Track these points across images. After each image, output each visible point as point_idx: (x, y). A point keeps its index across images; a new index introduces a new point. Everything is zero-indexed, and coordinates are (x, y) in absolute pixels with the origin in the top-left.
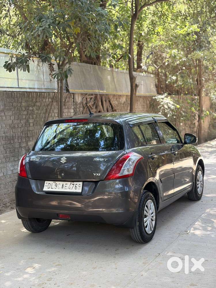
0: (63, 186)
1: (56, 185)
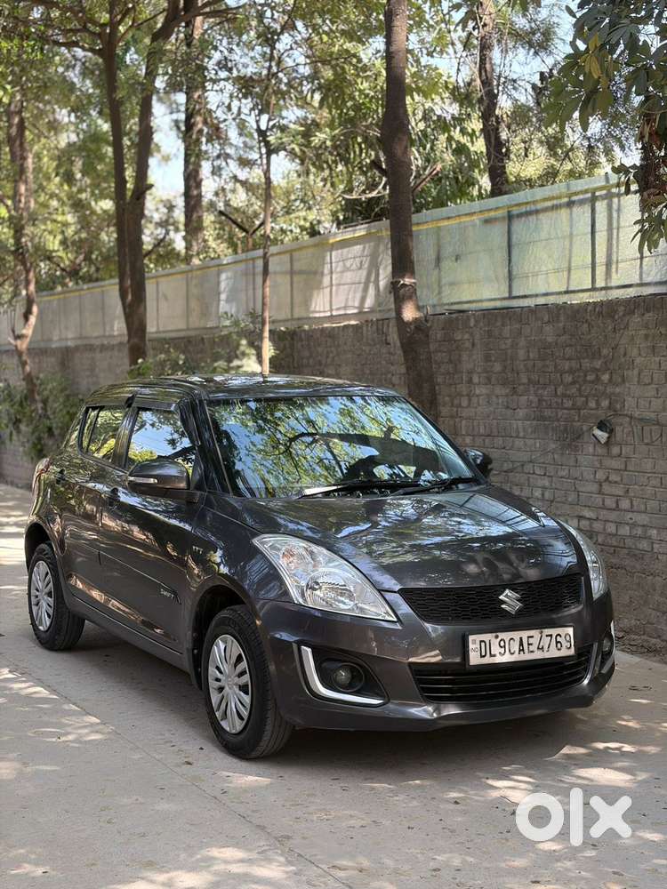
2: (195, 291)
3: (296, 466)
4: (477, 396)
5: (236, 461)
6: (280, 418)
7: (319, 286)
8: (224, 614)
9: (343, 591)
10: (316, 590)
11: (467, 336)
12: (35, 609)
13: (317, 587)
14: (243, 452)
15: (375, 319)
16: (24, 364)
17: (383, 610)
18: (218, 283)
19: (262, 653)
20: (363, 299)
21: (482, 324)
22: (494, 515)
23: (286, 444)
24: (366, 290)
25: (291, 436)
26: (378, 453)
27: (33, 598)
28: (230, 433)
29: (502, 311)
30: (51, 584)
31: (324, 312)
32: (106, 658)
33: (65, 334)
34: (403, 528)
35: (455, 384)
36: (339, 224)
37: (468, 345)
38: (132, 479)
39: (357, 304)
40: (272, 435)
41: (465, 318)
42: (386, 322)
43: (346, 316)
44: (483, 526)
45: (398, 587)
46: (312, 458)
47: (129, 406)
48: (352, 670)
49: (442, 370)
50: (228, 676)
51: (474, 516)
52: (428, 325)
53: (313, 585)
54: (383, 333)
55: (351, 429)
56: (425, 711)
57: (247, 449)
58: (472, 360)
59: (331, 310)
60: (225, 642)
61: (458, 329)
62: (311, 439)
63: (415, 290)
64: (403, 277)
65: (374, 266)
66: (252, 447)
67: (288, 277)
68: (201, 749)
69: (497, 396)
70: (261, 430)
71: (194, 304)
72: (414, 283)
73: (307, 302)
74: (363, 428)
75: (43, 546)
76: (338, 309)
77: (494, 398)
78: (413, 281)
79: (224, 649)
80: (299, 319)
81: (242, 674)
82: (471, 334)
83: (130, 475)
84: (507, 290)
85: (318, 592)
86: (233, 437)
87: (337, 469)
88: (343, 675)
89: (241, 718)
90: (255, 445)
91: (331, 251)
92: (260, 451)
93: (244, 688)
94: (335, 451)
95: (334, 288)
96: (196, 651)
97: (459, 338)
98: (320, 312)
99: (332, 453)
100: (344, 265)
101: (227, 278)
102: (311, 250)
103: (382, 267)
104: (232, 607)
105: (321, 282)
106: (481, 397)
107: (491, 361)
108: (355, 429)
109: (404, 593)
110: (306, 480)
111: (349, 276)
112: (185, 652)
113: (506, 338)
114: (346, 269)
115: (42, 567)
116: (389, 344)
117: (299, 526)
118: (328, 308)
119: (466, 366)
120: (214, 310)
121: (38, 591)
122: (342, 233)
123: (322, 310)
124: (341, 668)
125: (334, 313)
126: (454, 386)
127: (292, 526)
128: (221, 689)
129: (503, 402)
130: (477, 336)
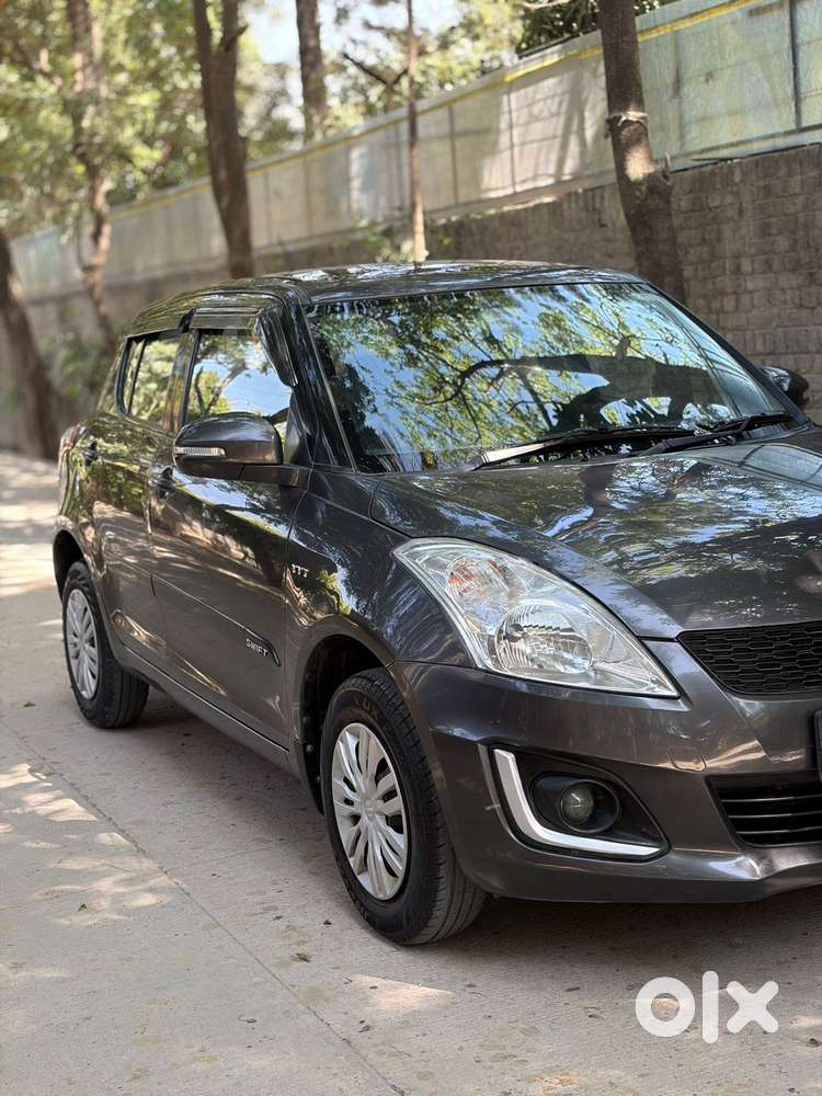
2: (318, 180)
3: (474, 420)
4: (750, 292)
5: (367, 413)
6: (443, 341)
7: (494, 150)
8: (351, 684)
9: (568, 641)
10: (515, 639)
11: (729, 199)
12: (74, 663)
13: (518, 635)
14: (380, 401)
15: (580, 190)
16: (97, 304)
17: (650, 676)
18: (348, 163)
19: (423, 759)
20: (561, 163)
21: (754, 178)
22: (803, 476)
23: (455, 383)
24: (564, 147)
25: (463, 368)
26: (606, 383)
27: (70, 646)
28: (358, 369)
29: (786, 153)
30: (93, 625)
31: (503, 188)
32: (185, 740)
33: (151, 262)
34: (647, 515)
35: (715, 277)
36: (519, 51)
37: (731, 212)
38: (181, 450)
39: (552, 169)
40: (430, 368)
41: (725, 170)
42: (598, 192)
43: (536, 191)
44: (783, 498)
45: (674, 630)
46: (500, 404)
47: (186, 329)
48: (595, 791)
49: (691, 257)
50: (365, 798)
51: (762, 480)
52: (669, 183)
53: (512, 631)
54: (594, 209)
55: (560, 346)
56: (742, 867)
57: (388, 393)
58: (739, 237)
59: (514, 184)
60: (356, 735)
61: (715, 189)
62: (495, 371)
63: (646, 129)
64: (625, 109)
65: (576, 106)
66: (396, 389)
67: (448, 143)
68: (327, 923)
69: (783, 290)
70: (412, 361)
71: (317, 200)
72: (643, 118)
73: (476, 178)
74: (581, 343)
75: (77, 565)
76: (523, 182)
77: (778, 293)
78: (641, 114)
79: (355, 748)
80: (468, 204)
81: (389, 795)
82: (737, 194)
83: (178, 444)
84: (793, 116)
85: (520, 645)
86: (362, 375)
87: (540, 418)
88: (578, 801)
89: (391, 873)
90: (403, 388)
91: (509, 93)
92: (412, 397)
93: (394, 822)
94: (536, 387)
95: (516, 150)
96: (309, 748)
97: (716, 204)
98: (497, 189)
99: (532, 392)
100: (530, 114)
101: (361, 156)
102: (480, 97)
103: (588, 107)
104: (364, 673)
105: (496, 143)
106: (758, 294)
107: (770, 234)
108: (566, 345)
109: (690, 641)
110: (489, 438)
111: (537, 130)
112: (292, 747)
113: (796, 195)
114: (533, 119)
115: (78, 598)
116: (603, 226)
117: (478, 521)
118: (508, 181)
119: (729, 246)
120: (344, 206)
121: (75, 635)
122: (525, 63)
123: (500, 185)
124: (573, 788)
125: (519, 189)
126: (711, 281)
127: (464, 520)
128: (356, 818)
129: (792, 298)
130: (747, 198)
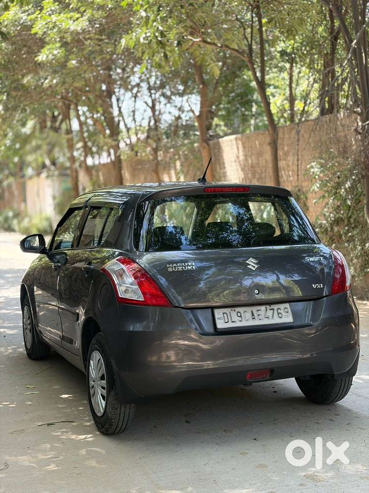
0: (253, 315)
1: (239, 314)
